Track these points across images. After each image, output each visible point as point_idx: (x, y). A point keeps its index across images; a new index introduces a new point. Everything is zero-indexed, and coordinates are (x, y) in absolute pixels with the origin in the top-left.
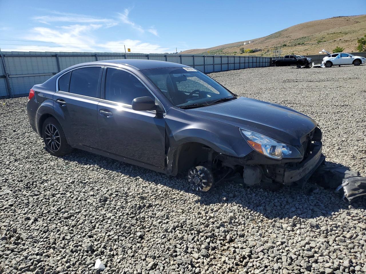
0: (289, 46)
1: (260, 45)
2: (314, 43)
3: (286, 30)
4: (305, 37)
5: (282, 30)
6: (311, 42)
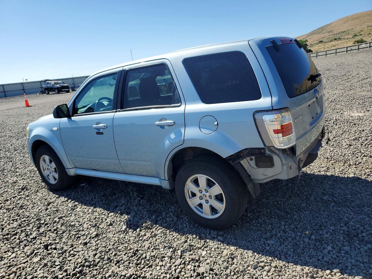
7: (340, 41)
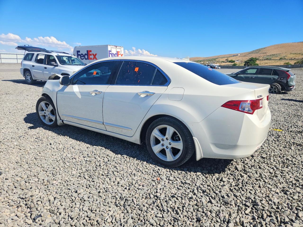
0: (260, 60)
1: (243, 57)
2: (278, 59)
3: (265, 48)
4: (275, 55)
5: (262, 48)
6: (276, 59)
7: (271, 61)
